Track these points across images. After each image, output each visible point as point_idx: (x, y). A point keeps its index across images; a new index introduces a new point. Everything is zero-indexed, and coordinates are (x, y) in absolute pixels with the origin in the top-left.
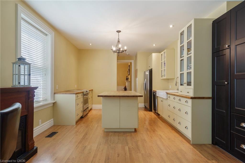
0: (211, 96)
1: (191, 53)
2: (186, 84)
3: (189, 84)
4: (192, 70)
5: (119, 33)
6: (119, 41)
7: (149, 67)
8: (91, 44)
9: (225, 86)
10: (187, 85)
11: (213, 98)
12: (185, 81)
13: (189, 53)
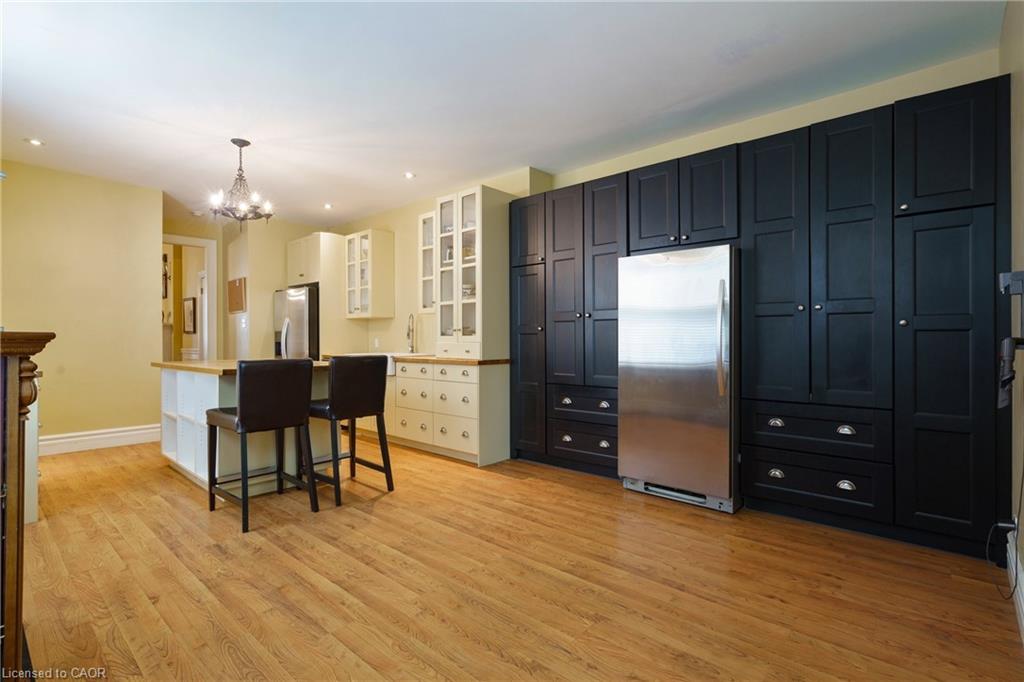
0: (507, 356)
1: (474, 260)
2: (460, 333)
3: (468, 331)
4: (478, 300)
5: (244, 149)
6: (241, 178)
7: (301, 275)
8: (35, 143)
9: (536, 334)
10: (464, 334)
11: (511, 362)
12: (458, 323)
13: (467, 258)
